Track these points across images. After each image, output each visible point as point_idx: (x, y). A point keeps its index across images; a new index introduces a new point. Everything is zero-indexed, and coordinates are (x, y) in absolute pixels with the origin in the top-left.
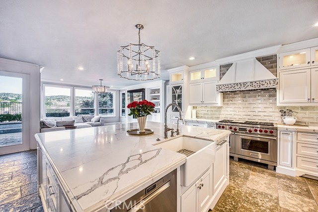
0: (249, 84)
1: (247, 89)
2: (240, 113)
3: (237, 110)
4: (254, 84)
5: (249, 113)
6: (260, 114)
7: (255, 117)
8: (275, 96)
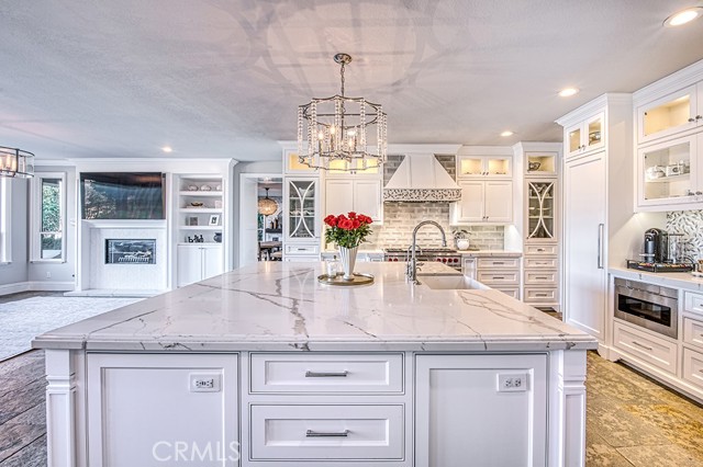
0: (430, 192)
1: (428, 199)
4: (436, 193)
6: (432, 237)
7: (425, 242)
8: (448, 211)
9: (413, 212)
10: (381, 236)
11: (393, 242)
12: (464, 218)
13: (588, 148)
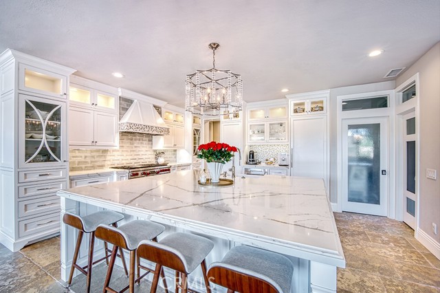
0: (154, 128)
2: (128, 157)
3: (125, 154)
5: (135, 157)
8: (151, 141)
9: (132, 140)
10: (108, 158)
11: (118, 162)
12: (166, 145)
13: (233, 119)
